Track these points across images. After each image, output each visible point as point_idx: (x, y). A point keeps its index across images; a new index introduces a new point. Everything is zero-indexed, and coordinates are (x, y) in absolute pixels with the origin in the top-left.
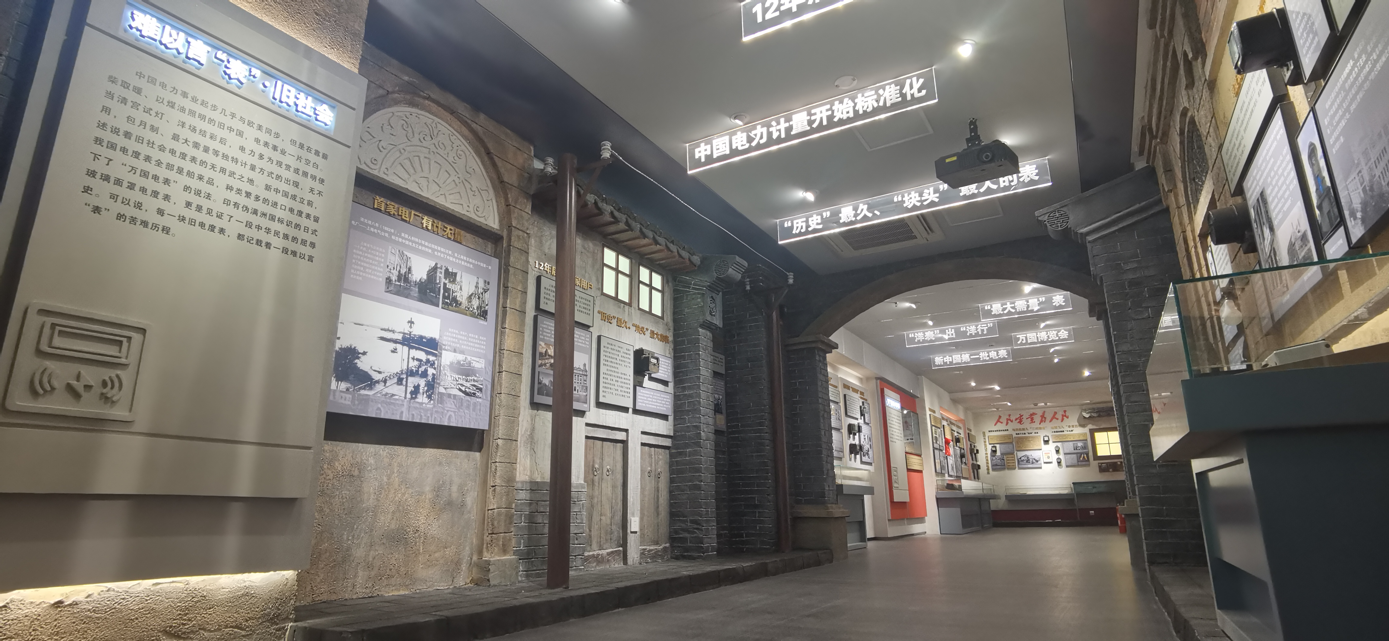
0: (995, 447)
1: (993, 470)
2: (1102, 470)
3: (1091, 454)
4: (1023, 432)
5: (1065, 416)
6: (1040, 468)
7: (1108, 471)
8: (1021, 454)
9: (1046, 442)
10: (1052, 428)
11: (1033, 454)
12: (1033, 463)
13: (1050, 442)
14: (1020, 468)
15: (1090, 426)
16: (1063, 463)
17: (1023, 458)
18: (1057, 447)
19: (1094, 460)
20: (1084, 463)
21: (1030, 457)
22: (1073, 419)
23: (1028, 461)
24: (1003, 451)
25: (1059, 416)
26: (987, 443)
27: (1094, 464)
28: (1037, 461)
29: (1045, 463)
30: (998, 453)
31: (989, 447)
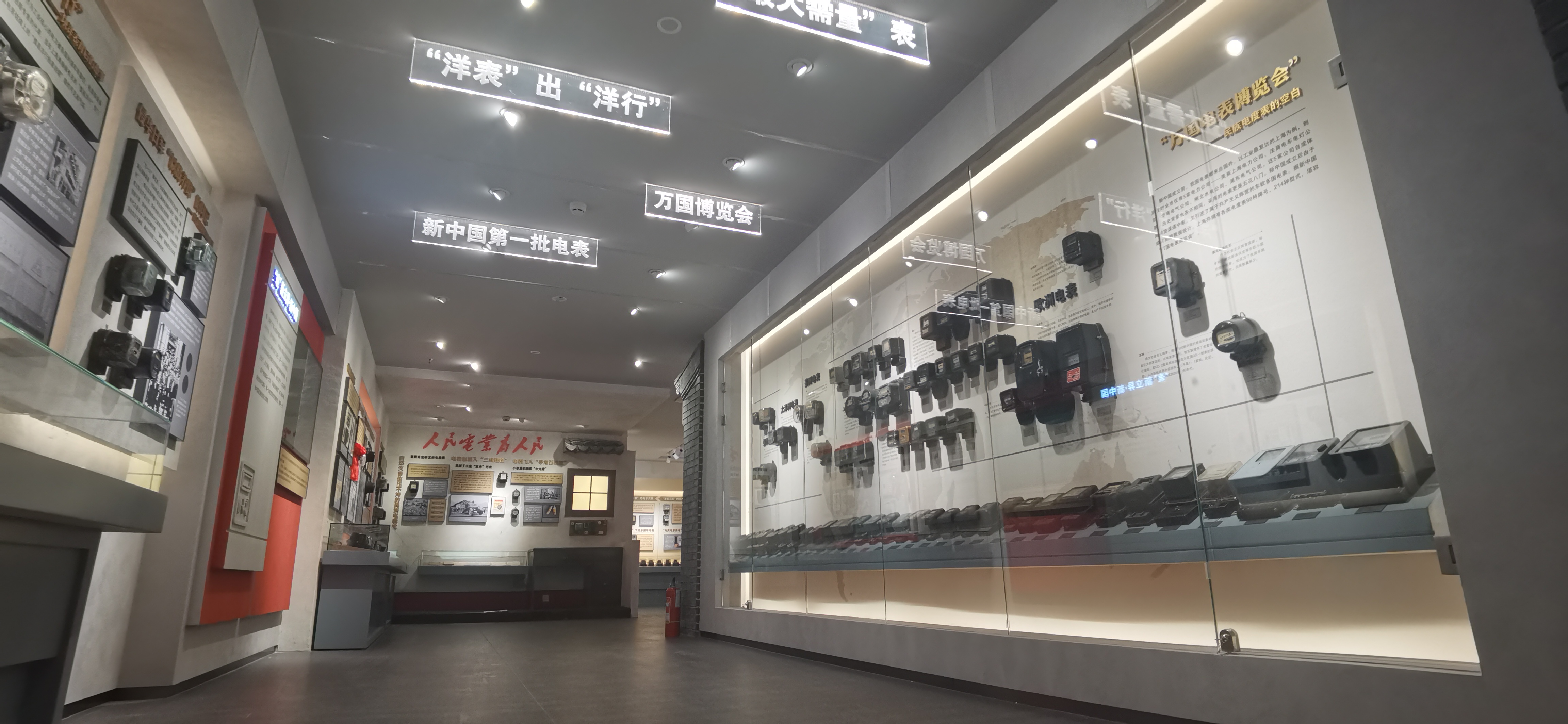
0: (417, 484)
1: (404, 522)
2: (575, 531)
3: (563, 507)
4: (468, 463)
5: (538, 445)
6: (483, 524)
7: (583, 534)
8: (456, 499)
9: (501, 483)
10: (515, 462)
11: (477, 501)
12: (473, 515)
13: (508, 484)
14: (450, 523)
15: (570, 465)
16: (520, 518)
17: (458, 506)
18: (517, 491)
19: (566, 516)
20: (551, 520)
21: (471, 505)
22: (548, 453)
23: (466, 511)
24: (428, 491)
25: (529, 445)
26: (404, 476)
27: (565, 522)
28: (481, 512)
29: (492, 516)
30: (419, 495)
31: (406, 484)
